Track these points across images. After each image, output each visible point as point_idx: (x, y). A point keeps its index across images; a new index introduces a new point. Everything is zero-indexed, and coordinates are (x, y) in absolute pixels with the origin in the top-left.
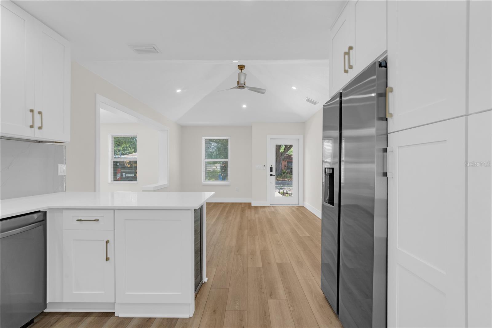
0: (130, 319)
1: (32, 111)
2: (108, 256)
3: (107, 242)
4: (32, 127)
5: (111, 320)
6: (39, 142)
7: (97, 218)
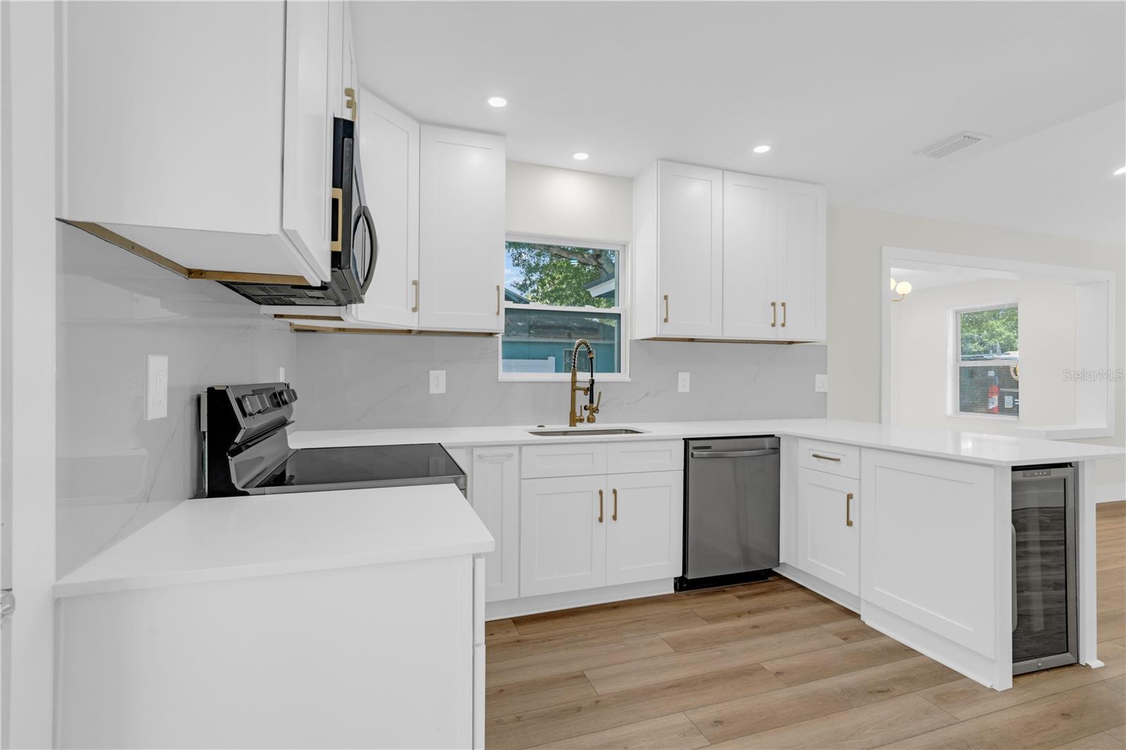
0: (880, 635)
1: (773, 304)
2: (851, 519)
3: (850, 497)
4: (773, 325)
5: (849, 623)
6: (791, 343)
7: (838, 457)
